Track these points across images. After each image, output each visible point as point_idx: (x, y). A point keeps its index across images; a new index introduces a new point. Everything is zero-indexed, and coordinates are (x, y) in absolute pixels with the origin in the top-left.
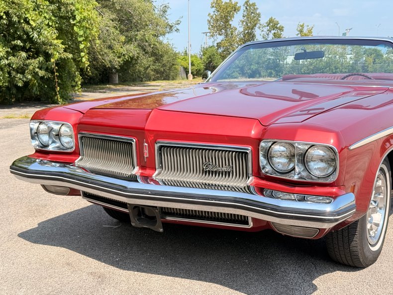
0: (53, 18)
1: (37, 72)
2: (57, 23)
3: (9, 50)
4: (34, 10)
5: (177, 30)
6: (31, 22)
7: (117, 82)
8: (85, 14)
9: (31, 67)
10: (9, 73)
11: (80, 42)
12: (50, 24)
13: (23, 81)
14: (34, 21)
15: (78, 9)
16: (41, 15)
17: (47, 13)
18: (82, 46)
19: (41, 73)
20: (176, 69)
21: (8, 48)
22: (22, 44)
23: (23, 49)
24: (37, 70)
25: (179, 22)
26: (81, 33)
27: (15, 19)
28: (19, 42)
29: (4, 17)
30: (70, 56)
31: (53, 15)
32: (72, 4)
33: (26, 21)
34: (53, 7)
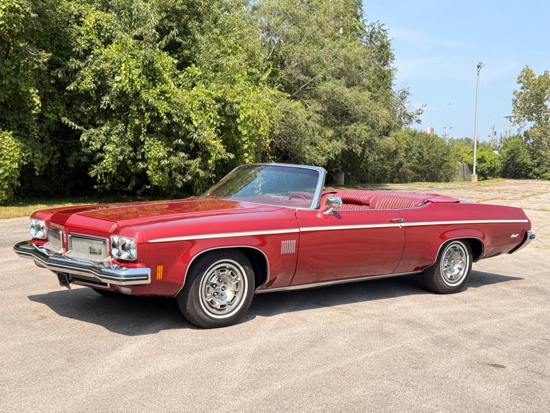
0: (218, 117)
1: (198, 172)
2: (222, 122)
3: (172, 150)
4: (200, 109)
5: (418, 121)
6: (194, 122)
7: (343, 184)
8: (250, 113)
9: (192, 168)
10: (170, 174)
11: (244, 142)
12: (215, 123)
13: (183, 182)
14: (196, 120)
15: (242, 108)
16: (206, 115)
17: (212, 112)
18: (245, 147)
19: (202, 173)
20: (448, 167)
21: (170, 147)
22: (183, 143)
23: (186, 149)
24: (198, 170)
25: (421, 112)
26: (245, 132)
27: (176, 119)
28: (180, 141)
29: (165, 117)
30: (232, 156)
31: (219, 113)
32: (236, 103)
33: (189, 121)
34: (218, 106)
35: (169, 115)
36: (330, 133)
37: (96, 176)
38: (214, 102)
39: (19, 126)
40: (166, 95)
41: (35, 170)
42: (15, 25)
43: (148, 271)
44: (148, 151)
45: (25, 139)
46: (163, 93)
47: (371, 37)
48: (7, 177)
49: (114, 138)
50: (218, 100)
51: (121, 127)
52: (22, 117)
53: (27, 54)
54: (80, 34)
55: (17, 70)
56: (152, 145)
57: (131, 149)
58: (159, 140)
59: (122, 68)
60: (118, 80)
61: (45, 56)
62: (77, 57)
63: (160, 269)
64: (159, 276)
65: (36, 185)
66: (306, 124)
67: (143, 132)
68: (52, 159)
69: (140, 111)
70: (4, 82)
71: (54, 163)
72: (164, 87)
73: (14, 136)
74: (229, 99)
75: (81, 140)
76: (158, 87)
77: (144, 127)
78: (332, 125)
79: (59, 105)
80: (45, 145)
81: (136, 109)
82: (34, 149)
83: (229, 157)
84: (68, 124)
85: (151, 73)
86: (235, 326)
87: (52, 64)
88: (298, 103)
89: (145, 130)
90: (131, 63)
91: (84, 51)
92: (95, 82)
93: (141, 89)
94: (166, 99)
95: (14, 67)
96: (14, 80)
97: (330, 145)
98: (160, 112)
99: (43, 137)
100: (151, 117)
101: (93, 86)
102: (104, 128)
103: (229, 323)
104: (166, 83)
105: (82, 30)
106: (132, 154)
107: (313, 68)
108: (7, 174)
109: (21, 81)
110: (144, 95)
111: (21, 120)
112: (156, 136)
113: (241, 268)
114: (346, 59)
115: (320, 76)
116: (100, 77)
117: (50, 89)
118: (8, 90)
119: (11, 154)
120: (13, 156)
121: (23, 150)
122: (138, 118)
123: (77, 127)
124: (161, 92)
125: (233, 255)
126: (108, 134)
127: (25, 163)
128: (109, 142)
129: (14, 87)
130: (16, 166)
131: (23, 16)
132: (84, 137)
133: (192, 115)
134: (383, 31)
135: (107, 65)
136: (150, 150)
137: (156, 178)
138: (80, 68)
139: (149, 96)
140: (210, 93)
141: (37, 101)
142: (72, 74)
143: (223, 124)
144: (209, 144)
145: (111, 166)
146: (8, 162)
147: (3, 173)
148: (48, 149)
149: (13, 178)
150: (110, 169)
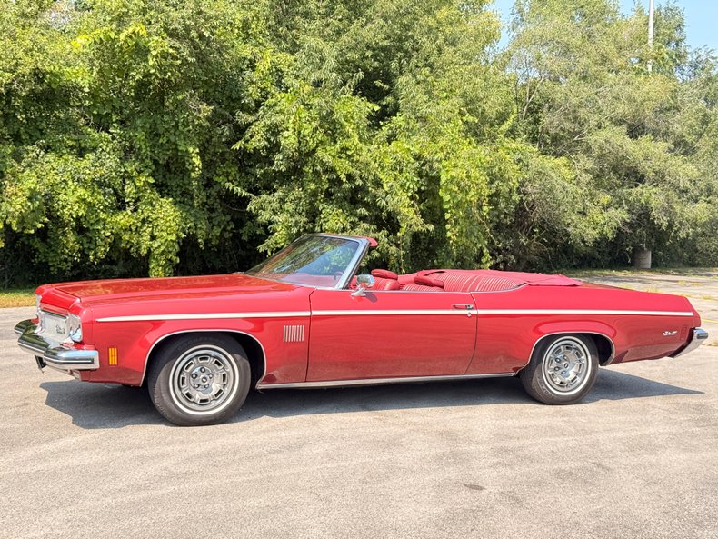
0: (416, 179)
2: (422, 185)
4: (395, 169)
6: (385, 186)
7: (649, 266)
8: (453, 173)
11: (446, 210)
12: (411, 187)
14: (388, 183)
15: (444, 167)
16: (402, 176)
17: (410, 173)
18: (448, 216)
21: (354, 217)
22: (367, 213)
24: (386, 245)
26: (447, 198)
27: (359, 182)
28: (363, 211)
29: (344, 180)
30: (431, 227)
31: (420, 175)
32: (437, 161)
33: (378, 184)
34: (417, 164)
35: (350, 177)
36: (605, 198)
37: (266, 252)
38: (412, 160)
39: (183, 194)
40: (349, 153)
41: (200, 244)
42: (169, 74)
43: (94, 354)
44: (325, 222)
45: (188, 207)
46: (344, 150)
47: (696, 67)
48: (163, 251)
49: (289, 206)
50: (417, 158)
51: (298, 192)
52: (186, 181)
53: (187, 108)
54: (252, 82)
55: (176, 126)
56: (330, 214)
57: (305, 219)
58: (340, 207)
59: (291, 121)
60: (287, 136)
61: (206, 110)
62: (246, 109)
63: (113, 352)
64: (113, 360)
65: (209, 262)
66: (564, 188)
67: (319, 198)
68: (224, 230)
69: (316, 173)
70: (161, 141)
71: (228, 235)
72: (346, 143)
73: (175, 204)
74: (427, 156)
75: (248, 208)
76: (339, 142)
77: (322, 191)
78: (610, 188)
79: (230, 168)
80: (214, 215)
81: (311, 171)
82: (197, 219)
83: (428, 230)
84: (233, 190)
85: (331, 127)
86: (219, 426)
87: (215, 119)
88: (562, 161)
89: (323, 196)
90: (302, 115)
91: (255, 101)
92: (268, 140)
93: (317, 147)
94: (349, 156)
95: (173, 124)
96: (172, 139)
97: (605, 214)
98: (339, 173)
99: (213, 205)
100: (330, 180)
101: (264, 143)
102: (279, 194)
103: (211, 421)
104: (348, 137)
105: (256, 76)
106: (308, 226)
107: (582, 113)
108: (162, 248)
109: (180, 139)
110: (320, 153)
111: (185, 185)
112: (336, 204)
113: (230, 356)
114: (631, 100)
115: (593, 123)
116: (273, 132)
117: (219, 148)
118: (168, 150)
119: (168, 224)
120: (170, 227)
121: (185, 220)
122: (314, 181)
123: (245, 193)
124: (342, 149)
125: (217, 340)
126: (282, 201)
127: (183, 236)
128: (282, 209)
129: (173, 147)
130: (173, 237)
131: (179, 62)
132: (251, 207)
133: (382, 176)
134: (713, 58)
135: (279, 118)
136: (328, 221)
138: (250, 124)
139: (326, 155)
140: (409, 149)
141: (197, 161)
142: (240, 130)
143: (422, 188)
144: (399, 214)
145: (284, 239)
146: (164, 234)
147: (159, 247)
148: (219, 219)
149: (170, 252)
150: (282, 244)
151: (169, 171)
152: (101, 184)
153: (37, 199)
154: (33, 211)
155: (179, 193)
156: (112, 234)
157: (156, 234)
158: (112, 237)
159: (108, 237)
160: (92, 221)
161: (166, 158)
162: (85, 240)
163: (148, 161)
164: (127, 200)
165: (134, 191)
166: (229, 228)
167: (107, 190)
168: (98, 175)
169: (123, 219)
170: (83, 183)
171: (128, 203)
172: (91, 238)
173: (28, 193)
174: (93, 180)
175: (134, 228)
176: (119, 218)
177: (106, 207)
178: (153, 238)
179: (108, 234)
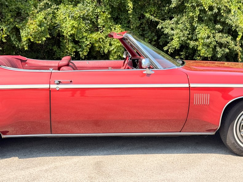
28: (219, 26)
33: (229, 11)
35: (211, 8)
37: (168, 50)
44: (198, 34)
48: (116, 52)
49: (180, 26)
56: (201, 29)
58: (207, 25)
67: (195, 21)
69: (193, 6)
75: (157, 28)
77: (196, 17)
84: (149, 18)
89: (197, 19)
98: (204, 6)
100: (200, 10)
102: (175, 19)
106: (190, 36)
108: (115, 50)
112: (205, 23)
122: (192, 11)
126: (177, 23)
128: (176, 28)
132: (159, 26)
136: (200, 33)
137: (203, 51)
141: (130, 5)
144: (238, 27)
145: (177, 44)
146: (116, 43)
147: (113, 50)
148: (148, 35)
149: (119, 52)
150: (175, 46)
151: (121, 11)
152: (84, 19)
153: (43, 26)
154: (41, 32)
155: (126, 22)
156: (90, 43)
157: (112, 43)
158: (91, 45)
159: (88, 45)
160: (81, 37)
161: (117, 4)
162: (78, 47)
163: (108, 6)
164: (99, 27)
165: (102, 22)
166: (154, 40)
167: (87, 21)
168: (82, 14)
169: (95, 36)
170: (74, 18)
171: (100, 28)
172: (81, 46)
173: (38, 23)
174: (79, 17)
175: (101, 40)
176: (93, 36)
177: (87, 30)
178: (111, 45)
179: (88, 43)
